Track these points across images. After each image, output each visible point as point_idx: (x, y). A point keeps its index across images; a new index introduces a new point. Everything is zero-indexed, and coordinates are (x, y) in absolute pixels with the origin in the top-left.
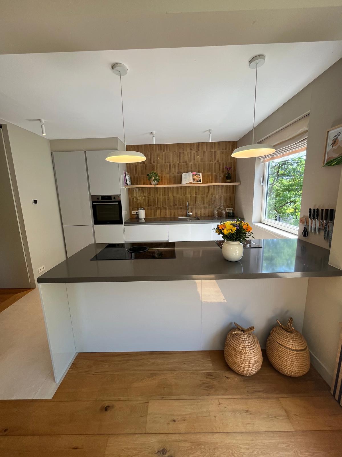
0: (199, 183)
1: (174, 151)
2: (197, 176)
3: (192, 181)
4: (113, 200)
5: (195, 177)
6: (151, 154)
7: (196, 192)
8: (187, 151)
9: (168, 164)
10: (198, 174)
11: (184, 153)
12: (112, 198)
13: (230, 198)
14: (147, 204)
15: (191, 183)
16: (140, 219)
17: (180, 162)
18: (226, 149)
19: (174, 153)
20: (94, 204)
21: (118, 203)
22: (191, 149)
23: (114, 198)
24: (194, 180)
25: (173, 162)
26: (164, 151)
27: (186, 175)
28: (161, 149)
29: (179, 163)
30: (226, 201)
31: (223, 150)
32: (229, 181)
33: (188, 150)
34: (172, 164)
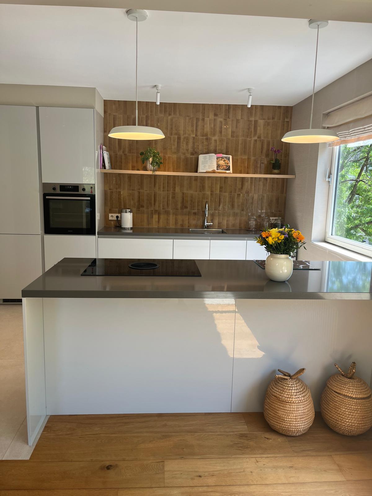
0: (227, 172)
1: (188, 116)
2: (224, 161)
3: (215, 169)
4: (81, 192)
5: (222, 162)
6: (147, 117)
7: (221, 188)
8: (208, 117)
9: (176, 137)
10: (226, 158)
11: (203, 120)
12: (80, 189)
13: (277, 200)
14: (136, 204)
15: (214, 172)
16: (125, 229)
17: (196, 136)
18: (273, 118)
19: (187, 118)
20: (47, 197)
21: (89, 198)
22: (216, 115)
23: (84, 190)
24: (218, 166)
25: (185, 134)
26: (170, 115)
27: (205, 158)
28: (165, 111)
29: (194, 136)
30: (270, 204)
31: (268, 119)
32: (276, 171)
33: (212, 116)
34: (182, 137)
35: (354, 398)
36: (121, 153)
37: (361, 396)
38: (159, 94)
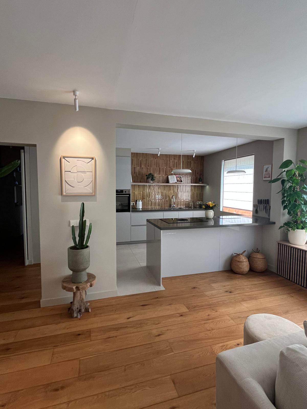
0: (182, 183)
1: (163, 159)
2: (179, 178)
3: (176, 182)
4: (124, 193)
5: (178, 179)
6: (146, 160)
8: (171, 160)
9: (159, 168)
10: (180, 177)
11: (170, 161)
12: (124, 192)
13: (200, 194)
15: (176, 183)
17: (167, 168)
18: (197, 161)
19: (163, 160)
21: (128, 196)
22: (174, 159)
23: (125, 192)
24: (178, 181)
26: (156, 159)
27: (171, 177)
28: (154, 157)
29: (166, 168)
30: (197, 196)
31: (195, 161)
32: (201, 182)
33: (173, 159)
34: (161, 168)
35: (261, 258)
36: (135, 175)
37: (263, 258)
38: (160, 152)
